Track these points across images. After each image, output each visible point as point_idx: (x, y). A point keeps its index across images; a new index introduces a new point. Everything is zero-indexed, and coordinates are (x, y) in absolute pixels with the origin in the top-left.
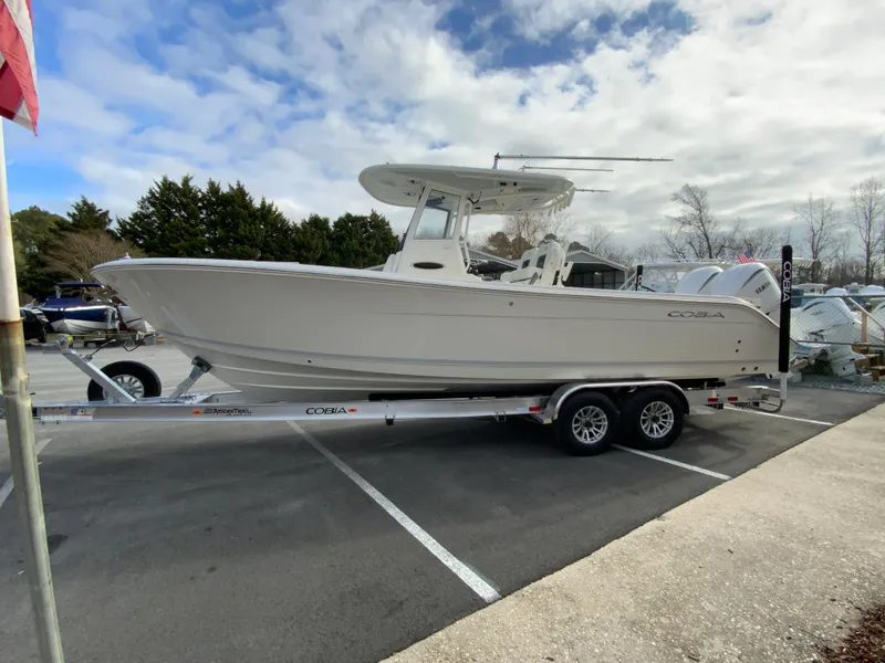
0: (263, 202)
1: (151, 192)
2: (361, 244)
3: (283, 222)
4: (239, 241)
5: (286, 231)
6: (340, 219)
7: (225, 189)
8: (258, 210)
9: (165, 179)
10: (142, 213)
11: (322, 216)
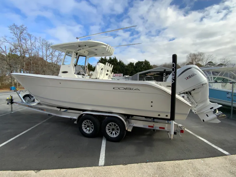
0: (120, 61)
1: (99, 61)
2: (141, 68)
3: (124, 64)
5: (124, 67)
6: (137, 63)
7: (112, 58)
8: (119, 62)
11: (132, 62)
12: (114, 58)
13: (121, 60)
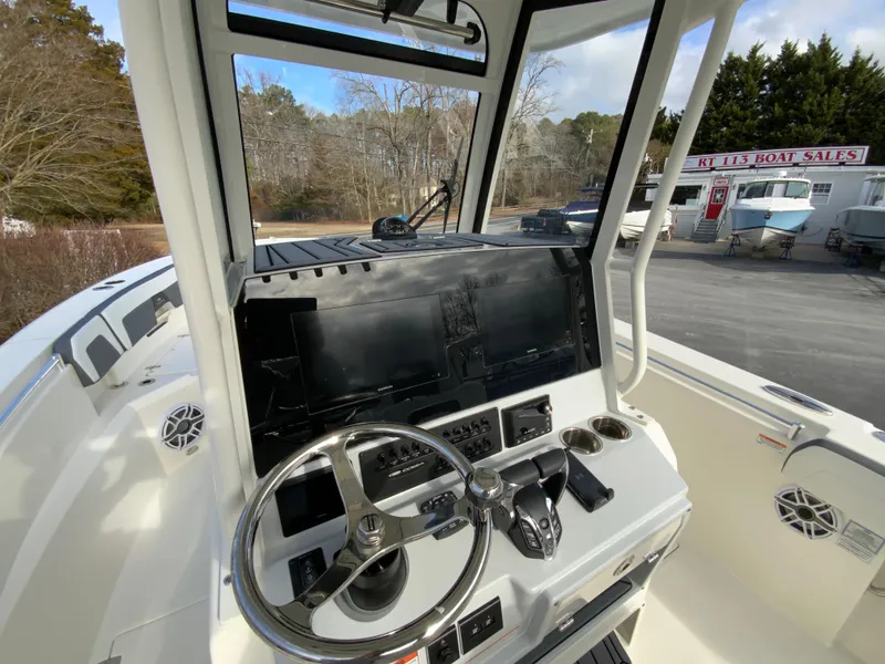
0: (856, 58)
8: (844, 70)
9: (731, 55)
13: (865, 55)
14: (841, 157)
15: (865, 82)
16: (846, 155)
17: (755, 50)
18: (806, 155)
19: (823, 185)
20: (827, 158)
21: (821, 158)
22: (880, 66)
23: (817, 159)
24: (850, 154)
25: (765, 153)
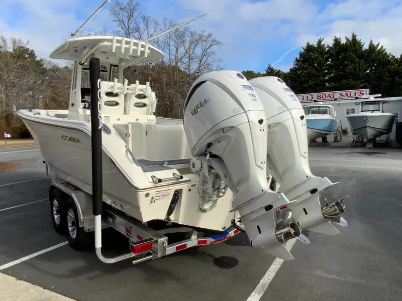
0: (371, 45)
4: (346, 77)
7: (343, 41)
8: (366, 51)
9: (308, 44)
10: (295, 68)
12: (350, 38)
13: (375, 43)
14: (357, 95)
15: (376, 56)
16: (359, 94)
17: (320, 42)
18: (340, 94)
19: (351, 109)
20: (350, 96)
21: (348, 96)
22: (384, 48)
23: (346, 97)
24: (361, 93)
25: (322, 94)
